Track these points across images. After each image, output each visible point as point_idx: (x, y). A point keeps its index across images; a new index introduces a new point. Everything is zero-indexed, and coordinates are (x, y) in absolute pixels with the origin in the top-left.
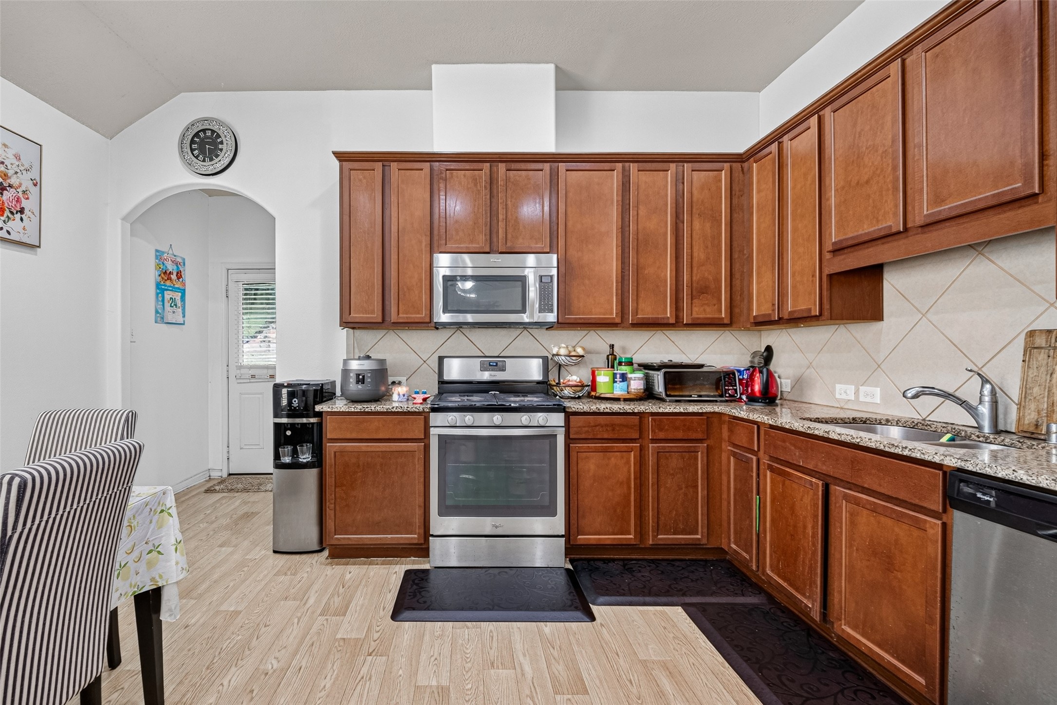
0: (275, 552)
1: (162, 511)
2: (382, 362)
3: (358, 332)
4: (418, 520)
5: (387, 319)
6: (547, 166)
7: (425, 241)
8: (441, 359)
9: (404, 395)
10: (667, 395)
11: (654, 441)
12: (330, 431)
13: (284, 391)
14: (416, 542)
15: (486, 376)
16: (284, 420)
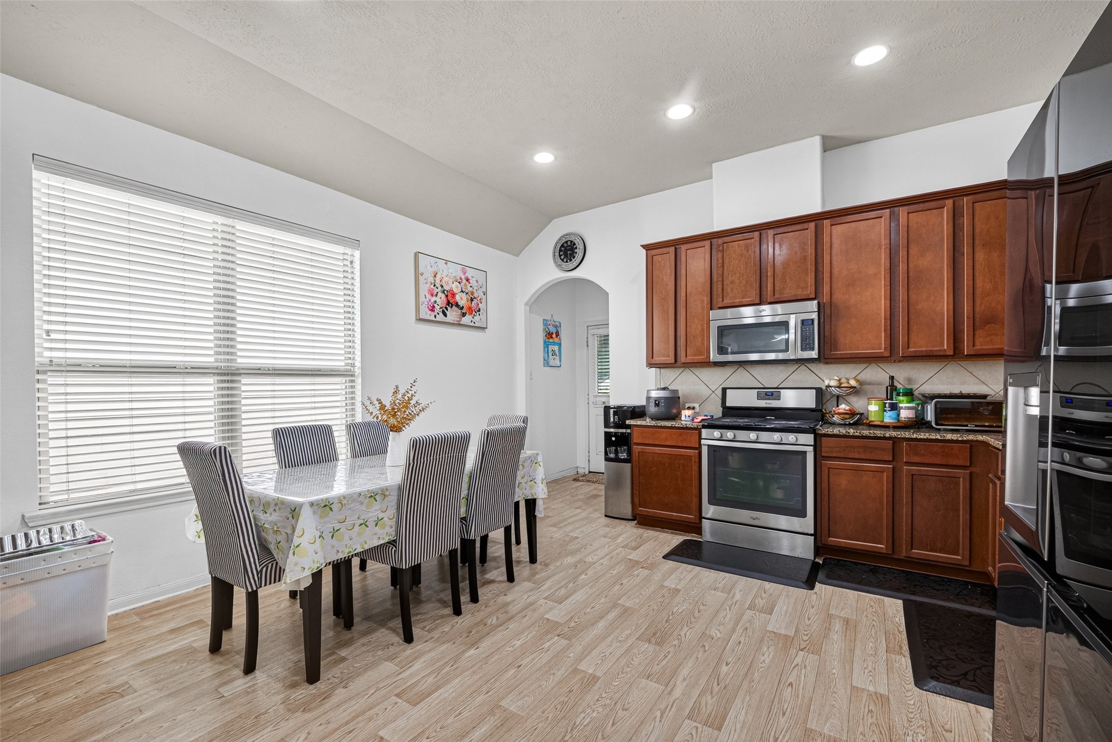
0: (606, 516)
1: (536, 463)
2: (676, 391)
3: (662, 370)
4: (694, 506)
5: (678, 360)
6: (812, 225)
7: (706, 299)
8: (724, 390)
9: (689, 416)
10: (937, 424)
11: (908, 463)
12: (636, 439)
13: (612, 411)
14: (693, 521)
15: (763, 404)
16: (612, 430)
